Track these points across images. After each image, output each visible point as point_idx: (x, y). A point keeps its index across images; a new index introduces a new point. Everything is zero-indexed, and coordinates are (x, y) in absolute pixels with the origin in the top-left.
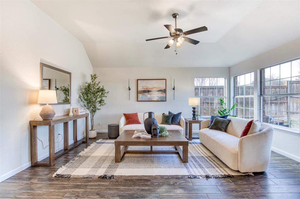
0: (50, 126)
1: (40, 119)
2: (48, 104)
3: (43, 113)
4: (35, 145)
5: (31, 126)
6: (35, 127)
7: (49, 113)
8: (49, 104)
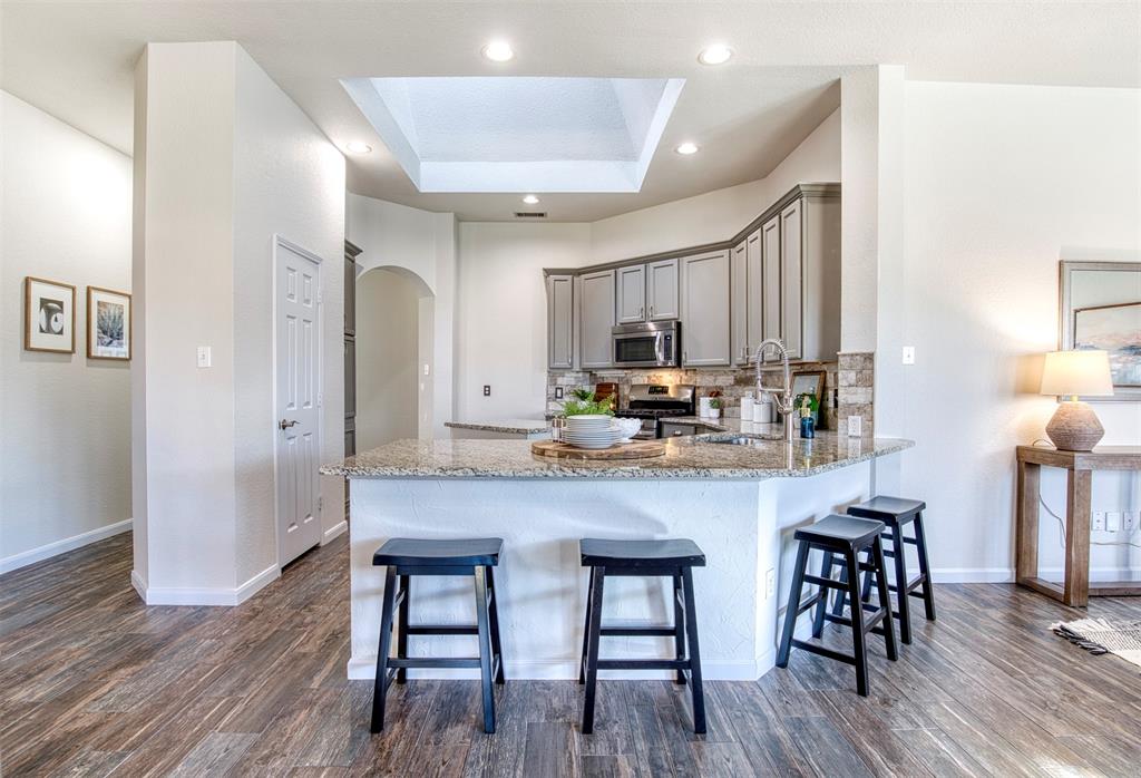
0: (1072, 470)
1: (1048, 444)
2: (1075, 398)
3: (1054, 426)
4: (1033, 523)
5: (1019, 462)
6: (1033, 466)
7: (1076, 426)
8: (1081, 399)
